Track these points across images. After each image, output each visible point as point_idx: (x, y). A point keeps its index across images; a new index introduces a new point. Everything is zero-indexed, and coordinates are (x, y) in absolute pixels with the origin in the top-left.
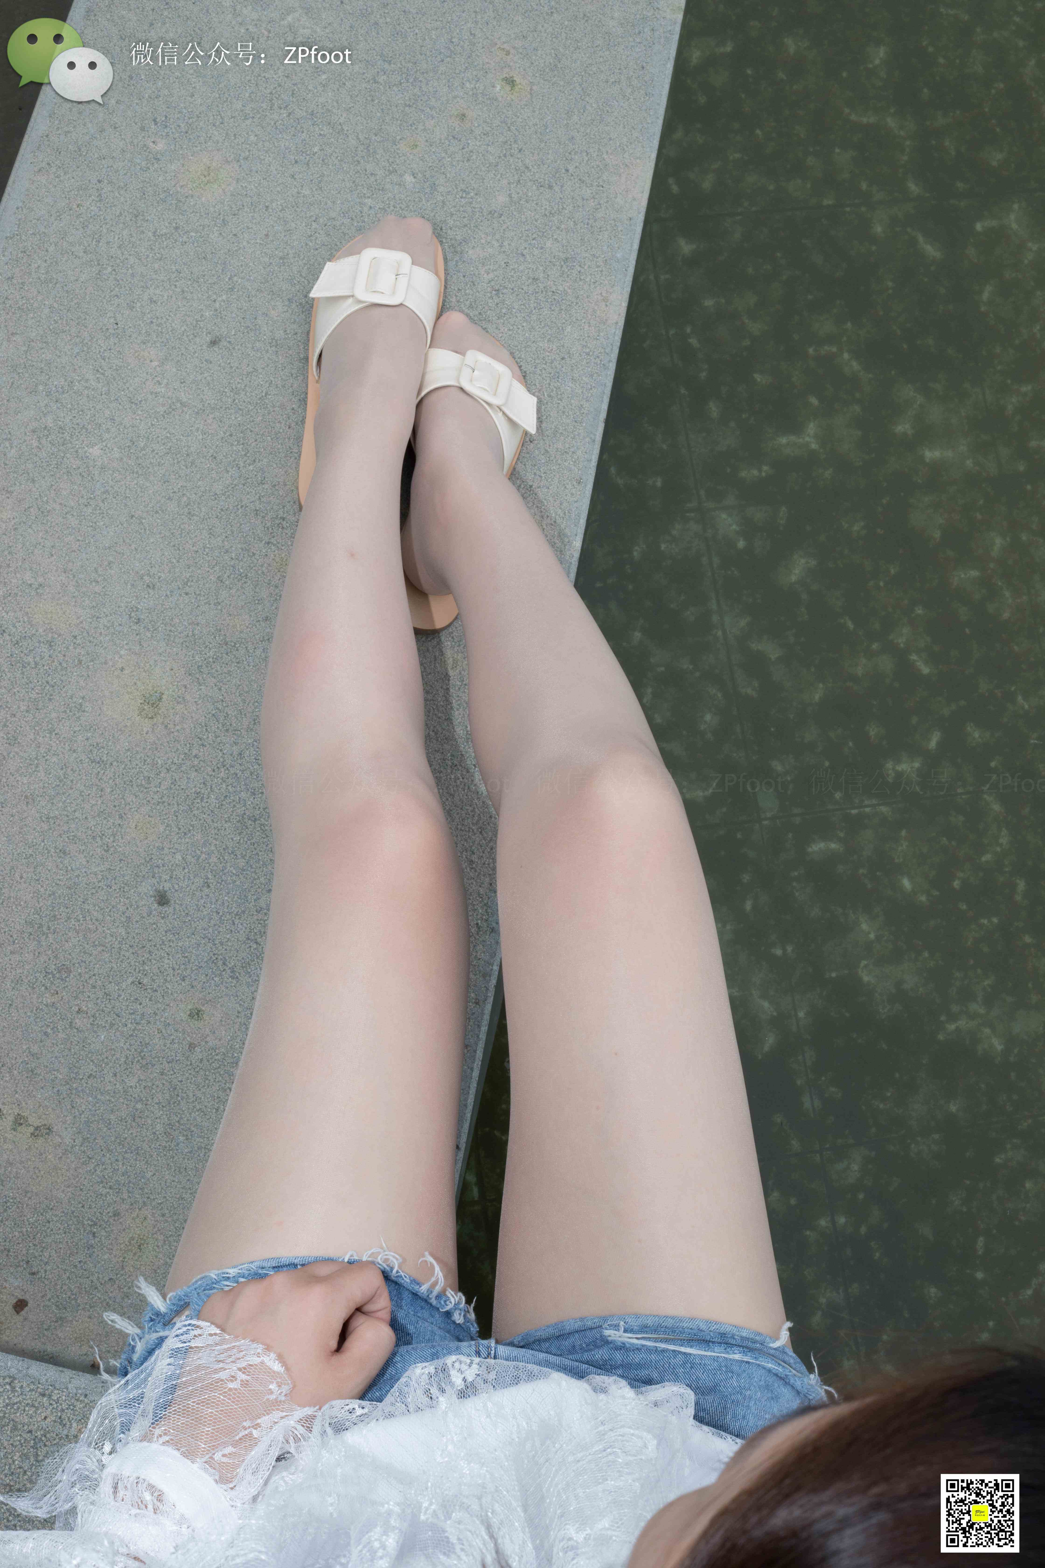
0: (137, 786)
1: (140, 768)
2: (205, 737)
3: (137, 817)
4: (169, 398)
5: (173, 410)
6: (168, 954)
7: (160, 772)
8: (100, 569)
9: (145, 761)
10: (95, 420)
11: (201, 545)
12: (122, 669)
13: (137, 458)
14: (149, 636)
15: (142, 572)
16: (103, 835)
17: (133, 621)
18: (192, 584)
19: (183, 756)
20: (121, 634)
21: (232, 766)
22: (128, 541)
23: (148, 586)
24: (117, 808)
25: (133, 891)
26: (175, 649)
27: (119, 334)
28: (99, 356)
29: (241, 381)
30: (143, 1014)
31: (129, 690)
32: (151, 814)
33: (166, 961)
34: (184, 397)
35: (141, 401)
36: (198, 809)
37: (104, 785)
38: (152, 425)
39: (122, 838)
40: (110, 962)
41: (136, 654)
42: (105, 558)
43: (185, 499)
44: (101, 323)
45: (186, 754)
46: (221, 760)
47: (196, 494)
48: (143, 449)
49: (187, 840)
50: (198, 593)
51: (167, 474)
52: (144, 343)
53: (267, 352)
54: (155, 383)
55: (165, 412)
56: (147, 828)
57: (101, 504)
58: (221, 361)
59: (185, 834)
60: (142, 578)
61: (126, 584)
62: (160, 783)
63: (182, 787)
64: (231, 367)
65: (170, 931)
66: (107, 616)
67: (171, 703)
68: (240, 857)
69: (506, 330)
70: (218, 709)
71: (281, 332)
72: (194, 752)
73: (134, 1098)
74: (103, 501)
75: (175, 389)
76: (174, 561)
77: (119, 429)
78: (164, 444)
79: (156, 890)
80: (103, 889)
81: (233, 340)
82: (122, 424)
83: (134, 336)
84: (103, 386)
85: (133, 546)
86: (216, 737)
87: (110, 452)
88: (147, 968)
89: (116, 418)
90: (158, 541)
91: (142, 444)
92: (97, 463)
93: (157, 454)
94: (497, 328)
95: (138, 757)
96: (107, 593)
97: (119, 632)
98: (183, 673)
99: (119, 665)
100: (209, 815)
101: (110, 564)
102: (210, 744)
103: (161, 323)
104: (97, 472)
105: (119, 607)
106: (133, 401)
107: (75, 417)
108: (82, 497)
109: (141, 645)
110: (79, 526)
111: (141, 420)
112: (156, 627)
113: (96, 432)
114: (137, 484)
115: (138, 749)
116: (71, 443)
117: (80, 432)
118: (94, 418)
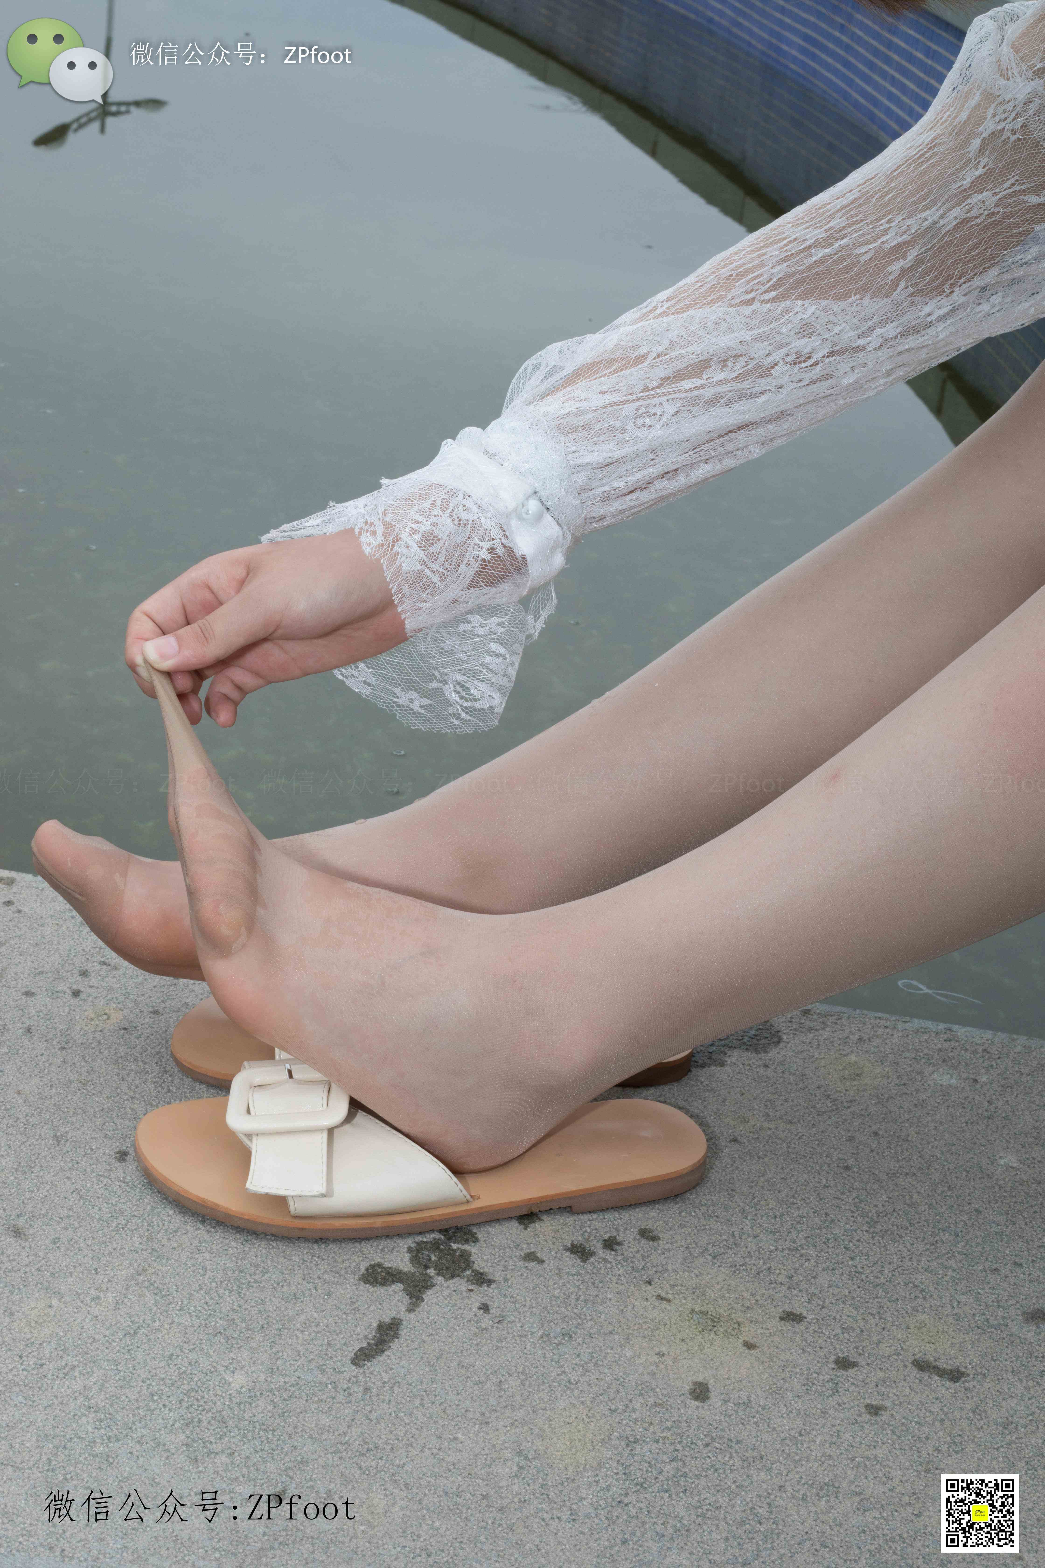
4: (127, 1289)
8: (475, 1378)
9: (815, 1331)
12: (660, 1354)
13: (248, 1330)
19: (795, 1292)
20: (595, 1356)
21: (794, 1242)
23: (499, 1322)
24: (906, 1363)
26: (609, 1296)
31: (696, 1348)
32: (904, 1326)
34: (127, 1272)
35: (133, 1322)
41: (628, 1339)
42: (452, 1372)
45: (789, 1288)
46: (786, 1252)
47: (317, 1265)
48: (231, 1322)
51: (280, 1295)
54: (96, 1304)
56: (929, 1331)
59: (922, 1291)
60: (486, 1329)
61: (498, 1348)
62: (848, 1316)
63: (847, 1292)
64: (69, 1217)
66: (564, 1372)
67: (707, 1302)
68: (937, 1238)
70: (702, 1253)
72: (782, 1278)
74: (340, 1372)
75: (110, 1281)
76: (446, 1293)
77: (190, 1350)
78: (221, 1297)
79: (1027, 1323)
81: (15, 1213)
84: (100, 1368)
85: (425, 1338)
86: (750, 1256)
89: (167, 1353)
93: (240, 1306)
95: (810, 1339)
96: (520, 1369)
98: (649, 1287)
99: (656, 1359)
100: (883, 1267)
101: (463, 1366)
102: (764, 1263)
104: (281, 1379)
105: (545, 1357)
106: (132, 1332)
107: (164, 1406)
108: (334, 1398)
109: (611, 1333)
110: (393, 1403)
111: (173, 1322)
112: (574, 1316)
113: (196, 1379)
114: (302, 1332)
115: (797, 1339)
116: (220, 1412)
117: (197, 1400)
118: (167, 1381)
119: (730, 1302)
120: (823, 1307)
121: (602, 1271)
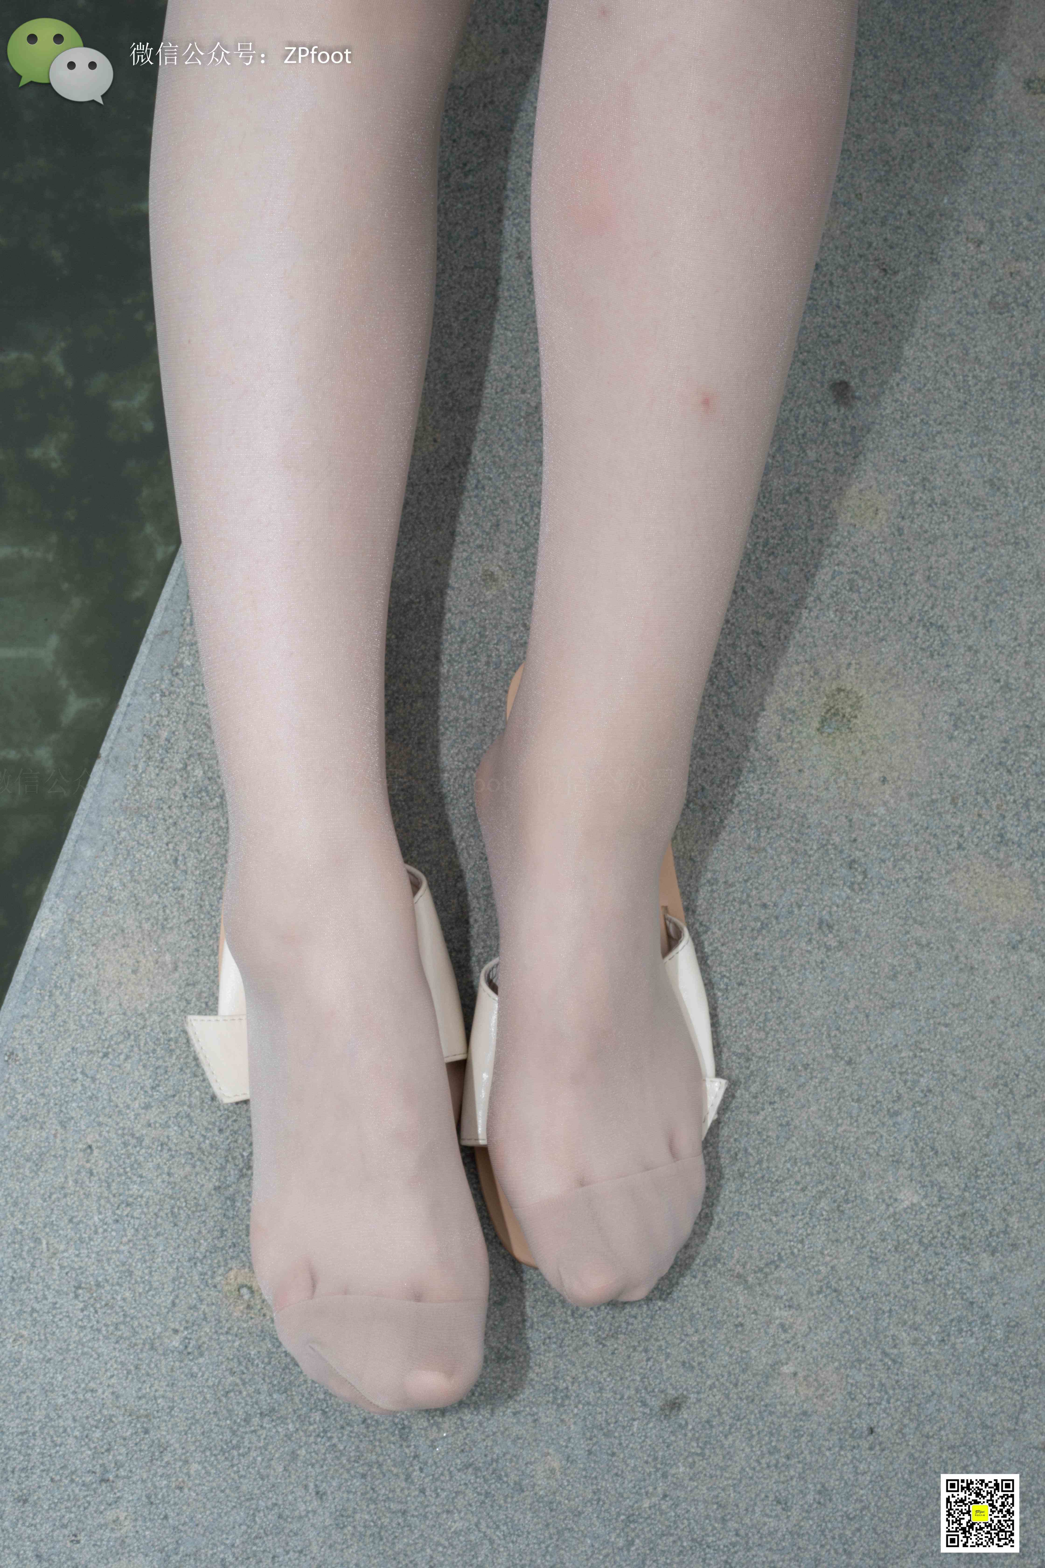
0: (870, 578)
1: (865, 608)
2: (753, 648)
3: (875, 527)
4: (768, 1296)
5: (761, 1270)
6: (839, 307)
7: (832, 597)
8: (912, 967)
9: (855, 618)
10: (905, 1261)
11: (731, 996)
12: (884, 780)
14: (834, 836)
15: (839, 954)
16: (930, 506)
17: (860, 866)
18: (753, 924)
20: (882, 844)
22: (861, 1017)
23: (830, 927)
24: (905, 546)
25: (888, 411)
26: (793, 807)
27: (851, 1436)
28: (891, 1392)
29: (631, 1320)
30: (883, 224)
31: (874, 743)
32: (852, 529)
33: (842, 297)
34: (741, 1296)
35: (819, 1292)
36: (774, 528)
37: (925, 586)
38: (802, 1242)
39: (900, 497)
40: (929, 308)
41: (859, 806)
42: (903, 988)
43: (753, 1089)
44: (883, 1461)
48: (823, 1193)
49: (796, 480)
50: (745, 906)
51: (782, 1141)
52: (805, 1413)
53: (574, 1379)
54: (791, 1327)
55: (777, 1267)
56: (859, 507)
57: (903, 1090)
58: (664, 1366)
59: (798, 491)
60: (841, 943)
61: (868, 936)
62: (833, 578)
64: (646, 1350)
65: (833, 342)
66: (905, 880)
67: (805, 712)
69: (100, 1391)
70: (728, 694)
71: (543, 1420)
73: (902, 109)
74: (899, 1097)
75: (755, 1313)
76: (782, 971)
77: (863, 1238)
78: (784, 1201)
79: (851, 407)
80: (935, 421)
81: (639, 1409)
82: (857, 1248)
83: (823, 1430)
84: (887, 1328)
85: (851, 1006)
86: (734, 645)
87: (882, 1192)
88: (873, 291)
89: (867, 1262)
90: (808, 1010)
91: (823, 1203)
92: (906, 1173)
93: (797, 1183)
94: (117, 1397)
95: (866, 626)
96: (901, 922)
97: (884, 847)
98: (781, 764)
103: (770, 1453)
104: (908, 1154)
105: (883, 894)
106: (834, 1294)
107: (941, 1269)
108: (936, 1107)
109: (850, 821)
110: (944, 1052)
111: (822, 1253)
112: (822, 851)
113: (905, 1236)
114: (838, 1125)
115: (866, 640)
116: (950, 1217)
117: (934, 1238)
118: (907, 1264)
119: (806, 689)
120: (819, 599)
121: (755, 805)
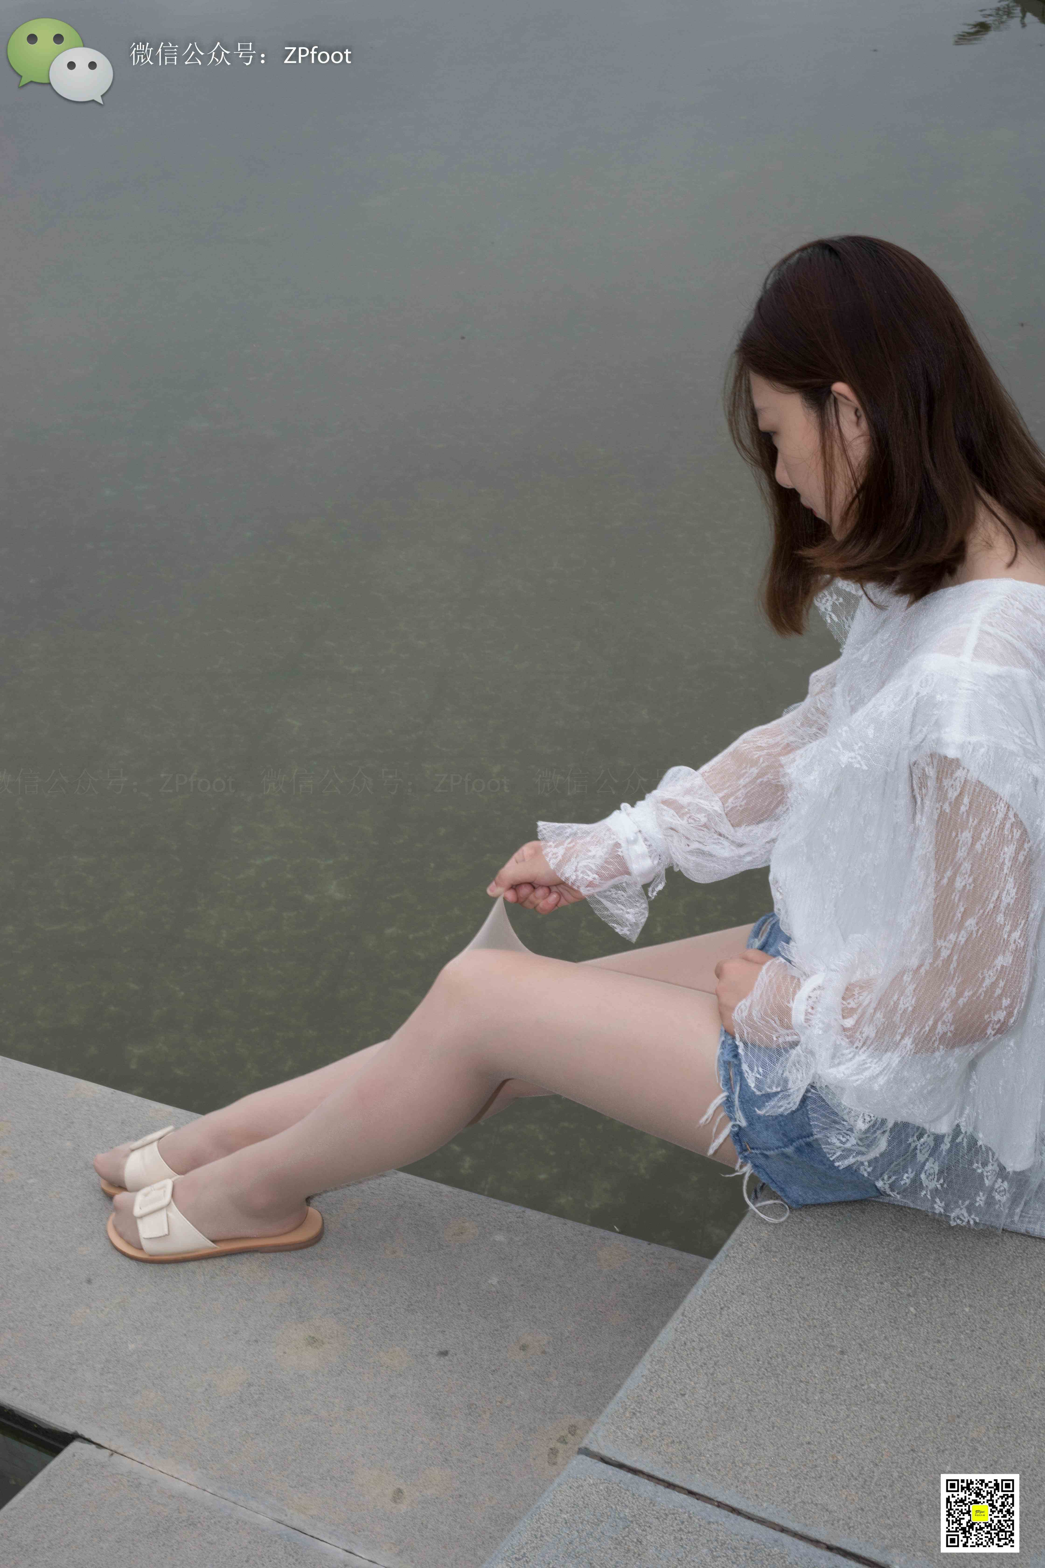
0: (365, 1356)
1: (353, 1353)
2: (347, 1320)
3: (385, 1359)
4: (115, 1308)
5: (124, 1306)
6: (480, 1356)
7: (360, 1344)
8: (213, 1355)
9: (350, 1350)
10: (110, 1344)
11: (221, 1305)
12: (285, 1353)
13: (147, 1327)
14: (268, 1337)
15: (225, 1335)
16: (390, 1376)
17: (255, 1344)
18: (244, 1313)
19: (355, 1332)
21: (372, 1310)
22: (200, 1339)
23: (235, 1334)
24: (375, 1367)
25: (432, 1366)
26: (283, 1327)
27: (58, 1325)
28: (68, 1337)
30: (515, 1372)
31: (300, 1351)
32: (386, 1352)
33: (485, 1357)
34: (118, 1300)
35: (110, 1321)
36: (392, 1329)
37: (357, 1371)
38: (129, 1317)
39: (396, 1367)
40: (474, 1383)
41: (277, 1345)
42: (206, 1351)
44: (46, 1333)
46: (365, 1315)
47: (185, 1304)
49: (410, 1337)
50: (251, 1311)
51: (165, 1315)
52: (71, 1314)
56: (395, 1355)
57: (169, 1348)
58: (103, 1280)
59: (406, 1337)
61: (229, 1344)
62: (368, 1345)
63: (375, 1335)
64: (110, 1276)
65: (465, 1353)
66: (245, 1356)
67: (318, 1333)
68: (432, 1314)
70: (332, 1312)
72: (355, 1326)
73: (567, 1383)
75: (110, 1304)
76: (225, 1319)
77: (123, 1334)
78: (144, 1314)
80: (425, 1381)
81: (92, 1273)
82: (120, 1332)
83: (63, 1318)
84: (89, 1337)
85: (205, 1337)
86: (350, 1315)
87: (136, 1340)
88: (485, 1367)
89: (114, 1334)
90: (208, 1325)
91: (139, 1324)
92: (140, 1347)
93: (149, 1318)
95: (346, 1353)
96: (230, 1353)
97: (260, 1351)
98: (301, 1325)
99: (282, 1354)
100: (399, 1325)
101: (211, 1350)
102: (353, 1319)
103: (62, 1305)
104: (146, 1348)
105: (243, 1349)
109: (273, 1342)
112: (264, 1334)
119: (327, 1334)
